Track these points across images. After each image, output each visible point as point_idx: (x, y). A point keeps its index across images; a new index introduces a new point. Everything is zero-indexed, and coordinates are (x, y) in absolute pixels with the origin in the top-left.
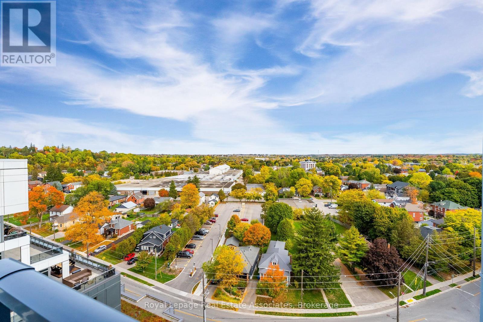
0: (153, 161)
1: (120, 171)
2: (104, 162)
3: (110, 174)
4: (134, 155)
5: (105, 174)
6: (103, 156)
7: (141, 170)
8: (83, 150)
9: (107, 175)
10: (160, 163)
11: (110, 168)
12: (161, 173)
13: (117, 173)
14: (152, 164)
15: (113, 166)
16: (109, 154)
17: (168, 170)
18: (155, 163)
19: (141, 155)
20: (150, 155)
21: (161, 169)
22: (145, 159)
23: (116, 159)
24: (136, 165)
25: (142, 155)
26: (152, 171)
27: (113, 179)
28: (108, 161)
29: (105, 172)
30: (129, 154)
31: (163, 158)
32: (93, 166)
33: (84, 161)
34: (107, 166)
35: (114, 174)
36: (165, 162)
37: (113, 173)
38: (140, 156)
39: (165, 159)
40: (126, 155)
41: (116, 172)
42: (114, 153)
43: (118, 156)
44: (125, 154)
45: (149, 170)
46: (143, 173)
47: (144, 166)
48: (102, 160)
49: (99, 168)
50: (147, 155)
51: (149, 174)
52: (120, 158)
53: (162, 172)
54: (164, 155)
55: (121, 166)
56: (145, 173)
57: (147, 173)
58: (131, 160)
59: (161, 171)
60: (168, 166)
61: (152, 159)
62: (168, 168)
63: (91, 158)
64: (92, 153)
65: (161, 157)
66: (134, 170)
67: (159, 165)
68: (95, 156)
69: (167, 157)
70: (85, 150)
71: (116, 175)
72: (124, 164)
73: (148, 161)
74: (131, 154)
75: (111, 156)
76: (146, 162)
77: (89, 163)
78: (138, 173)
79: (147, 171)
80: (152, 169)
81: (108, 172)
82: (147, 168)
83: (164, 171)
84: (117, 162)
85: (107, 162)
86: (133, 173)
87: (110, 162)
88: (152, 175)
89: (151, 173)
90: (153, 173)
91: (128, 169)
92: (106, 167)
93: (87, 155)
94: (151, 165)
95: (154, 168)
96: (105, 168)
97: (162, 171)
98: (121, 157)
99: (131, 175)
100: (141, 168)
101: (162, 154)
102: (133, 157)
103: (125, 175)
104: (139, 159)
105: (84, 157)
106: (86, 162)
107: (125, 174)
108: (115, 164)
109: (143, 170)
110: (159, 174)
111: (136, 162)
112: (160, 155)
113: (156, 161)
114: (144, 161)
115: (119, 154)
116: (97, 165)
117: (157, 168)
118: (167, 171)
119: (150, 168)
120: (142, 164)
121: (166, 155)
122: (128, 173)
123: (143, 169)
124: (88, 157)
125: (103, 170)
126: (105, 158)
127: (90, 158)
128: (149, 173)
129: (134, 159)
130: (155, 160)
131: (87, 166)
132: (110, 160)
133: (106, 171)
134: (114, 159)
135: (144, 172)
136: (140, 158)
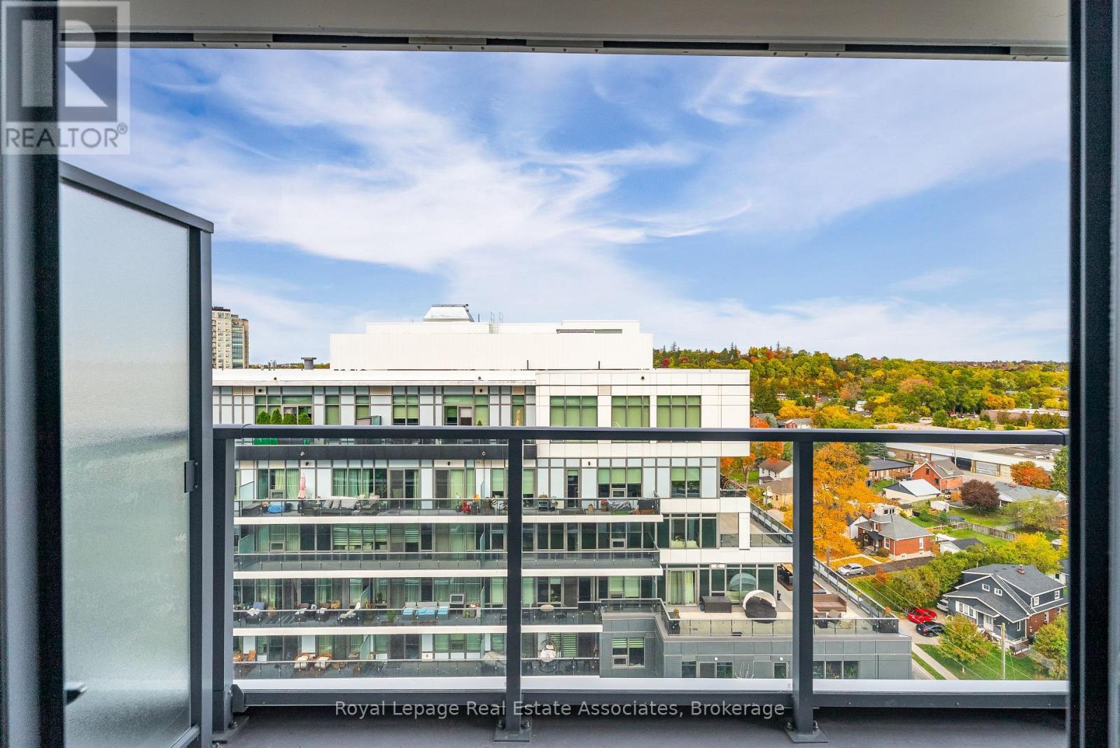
0: (989, 381)
1: (893, 401)
2: (856, 379)
3: (870, 408)
4: (933, 364)
5: (859, 407)
6: (853, 365)
7: (951, 403)
8: (813, 353)
9: (861, 410)
10: (1015, 387)
11: (870, 395)
12: (1018, 417)
13: (885, 407)
14: (987, 388)
15: (877, 389)
16: (868, 361)
17: (1048, 408)
18: (997, 386)
19: (951, 363)
20: (980, 364)
21: (1018, 405)
22: (964, 373)
23: (883, 373)
24: (936, 390)
25: (956, 363)
26: (989, 408)
27: (877, 420)
28: (863, 376)
29: (859, 402)
30: (916, 362)
31: (1026, 373)
32: (833, 388)
33: (815, 376)
34: (862, 388)
35: (880, 407)
36: (1036, 385)
37: (876, 405)
38: (950, 367)
39: (1034, 375)
40: (909, 362)
41: (885, 405)
42: (879, 358)
43: (888, 364)
44: (905, 362)
45: (978, 405)
46: (958, 410)
47: (961, 393)
48: (851, 375)
49: (844, 392)
50: (971, 364)
51: (977, 416)
52: (894, 371)
53: (1024, 414)
54: (1030, 363)
55: (896, 390)
56: (965, 411)
57: (971, 411)
58: (923, 375)
59: (1019, 411)
60: (1047, 397)
61: (988, 373)
62: (1048, 402)
63: (830, 371)
64: (832, 360)
65: (1019, 369)
66: (932, 401)
67: (1011, 392)
68: (838, 366)
69: (1044, 370)
70: (817, 354)
71: (883, 411)
72: (905, 386)
73: (976, 379)
74: (922, 362)
75: (873, 364)
76: (969, 384)
77: (825, 381)
78: (944, 411)
79: (972, 406)
80: (986, 403)
81: (864, 402)
82: (973, 400)
83: (1032, 411)
84: (885, 379)
85: (862, 379)
86: (928, 410)
87: (869, 380)
88: (986, 419)
89: (983, 412)
90: (992, 414)
91: (916, 398)
92: (860, 390)
93: (821, 363)
94: (985, 392)
95: (994, 399)
96: (859, 393)
97: (1025, 410)
98: (897, 367)
99: (923, 414)
100: (953, 398)
101: (1024, 362)
102: (929, 369)
103: (906, 413)
104: (946, 373)
105: (815, 368)
106: (818, 379)
107: (907, 410)
108: (880, 384)
109: (958, 404)
110: (1011, 417)
111: (938, 381)
112: (1015, 363)
113: (1002, 380)
114: (961, 381)
115: (892, 361)
116: (841, 385)
117: (1006, 399)
118: (1042, 411)
119: (982, 400)
120: (955, 387)
121: (1039, 363)
122: (915, 410)
123: (958, 401)
124: (823, 367)
125: (853, 397)
126: (857, 372)
127: (828, 369)
128: (978, 412)
129: (931, 374)
130: (997, 377)
131: (821, 388)
132: (870, 375)
133: (860, 400)
134: (879, 373)
135: (960, 409)
136: (950, 372)
